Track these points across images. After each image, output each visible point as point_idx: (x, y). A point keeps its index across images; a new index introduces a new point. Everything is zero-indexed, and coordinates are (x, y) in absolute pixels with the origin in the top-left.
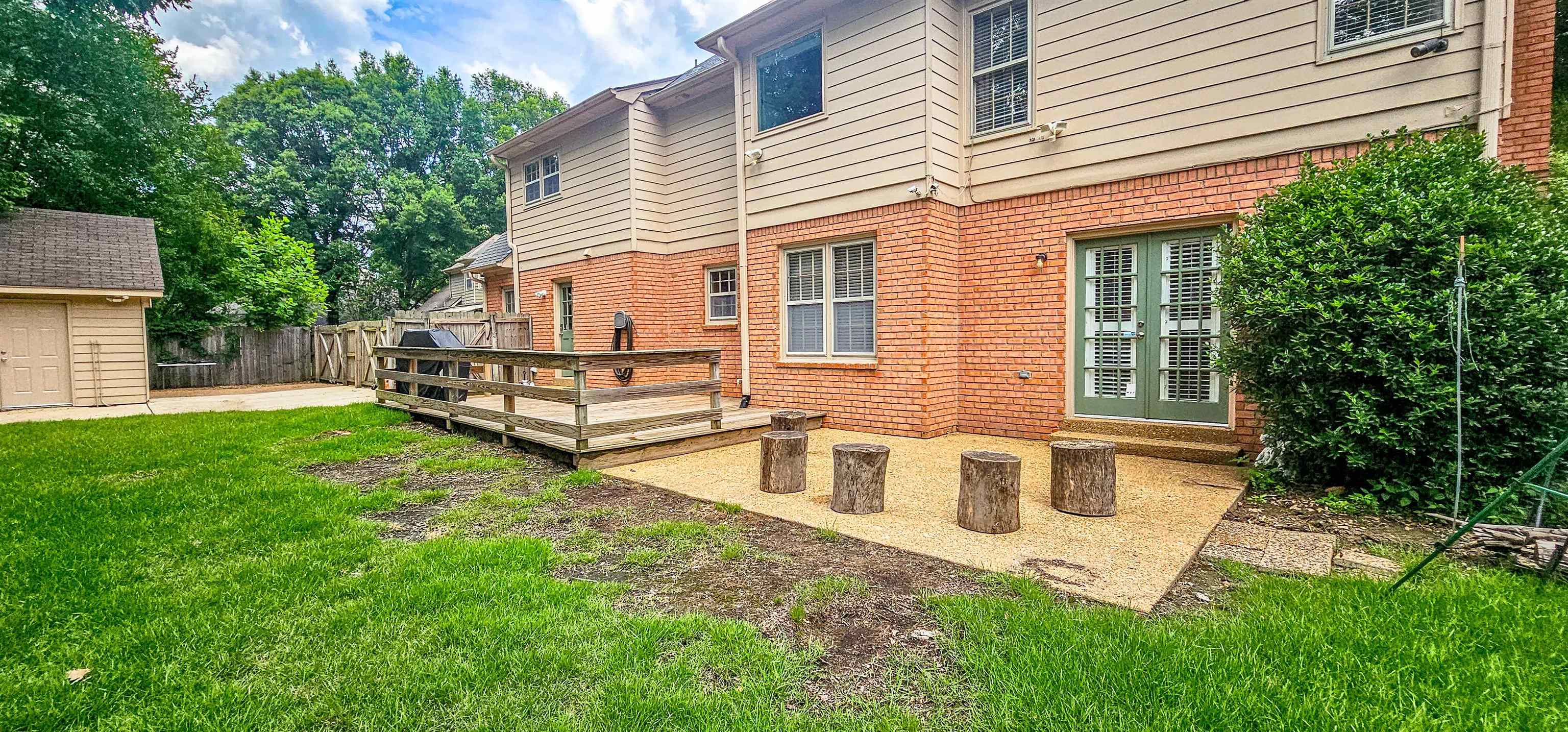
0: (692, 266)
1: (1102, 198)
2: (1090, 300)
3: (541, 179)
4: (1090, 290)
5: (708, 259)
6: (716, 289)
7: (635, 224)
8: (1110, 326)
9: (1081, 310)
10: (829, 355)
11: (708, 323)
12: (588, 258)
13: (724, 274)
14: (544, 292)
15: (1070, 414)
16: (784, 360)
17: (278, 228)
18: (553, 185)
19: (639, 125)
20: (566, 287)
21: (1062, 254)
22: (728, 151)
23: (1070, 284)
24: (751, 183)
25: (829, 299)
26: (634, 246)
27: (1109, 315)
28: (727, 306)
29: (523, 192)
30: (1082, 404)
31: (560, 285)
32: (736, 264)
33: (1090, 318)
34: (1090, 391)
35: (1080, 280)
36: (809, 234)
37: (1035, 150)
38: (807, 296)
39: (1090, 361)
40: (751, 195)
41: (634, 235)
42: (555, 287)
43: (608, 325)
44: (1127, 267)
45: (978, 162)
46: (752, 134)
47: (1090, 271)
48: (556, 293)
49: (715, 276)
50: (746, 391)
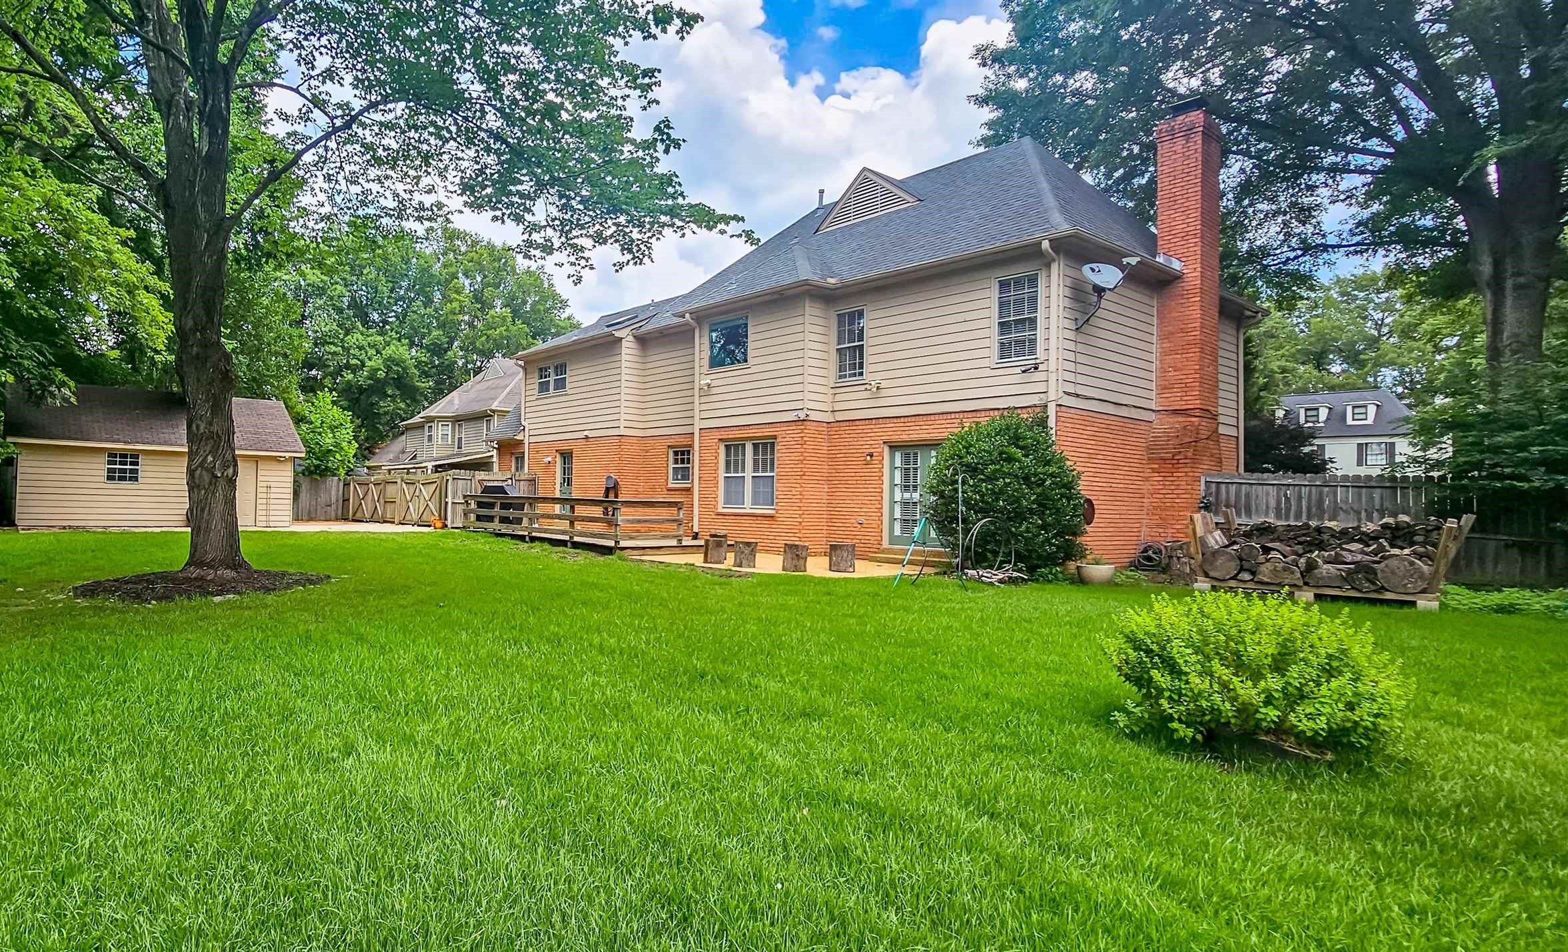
0: (661, 445)
1: (899, 423)
2: (898, 480)
3: (552, 379)
4: (898, 474)
5: (671, 442)
6: (676, 462)
7: (623, 417)
8: (907, 495)
9: (893, 486)
10: (748, 507)
11: (670, 486)
12: (587, 437)
13: (683, 453)
14: (549, 459)
15: (885, 544)
16: (721, 510)
17: (328, 400)
18: (561, 384)
19: (629, 351)
20: (567, 456)
21: (881, 454)
22: (689, 379)
23: (886, 471)
24: (704, 400)
25: (749, 473)
26: (623, 432)
27: (906, 488)
28: (685, 474)
29: (536, 386)
30: (893, 540)
31: (561, 454)
32: (691, 446)
33: (897, 490)
34: (897, 532)
35: (893, 468)
36: (738, 434)
37: (866, 394)
38: (736, 471)
39: (898, 515)
40: (704, 407)
41: (623, 424)
42: (558, 456)
43: (603, 484)
44: (915, 463)
45: (838, 398)
46: (706, 369)
47: (898, 463)
48: (559, 459)
49: (676, 453)
50: (696, 529)
